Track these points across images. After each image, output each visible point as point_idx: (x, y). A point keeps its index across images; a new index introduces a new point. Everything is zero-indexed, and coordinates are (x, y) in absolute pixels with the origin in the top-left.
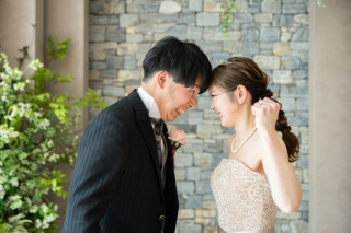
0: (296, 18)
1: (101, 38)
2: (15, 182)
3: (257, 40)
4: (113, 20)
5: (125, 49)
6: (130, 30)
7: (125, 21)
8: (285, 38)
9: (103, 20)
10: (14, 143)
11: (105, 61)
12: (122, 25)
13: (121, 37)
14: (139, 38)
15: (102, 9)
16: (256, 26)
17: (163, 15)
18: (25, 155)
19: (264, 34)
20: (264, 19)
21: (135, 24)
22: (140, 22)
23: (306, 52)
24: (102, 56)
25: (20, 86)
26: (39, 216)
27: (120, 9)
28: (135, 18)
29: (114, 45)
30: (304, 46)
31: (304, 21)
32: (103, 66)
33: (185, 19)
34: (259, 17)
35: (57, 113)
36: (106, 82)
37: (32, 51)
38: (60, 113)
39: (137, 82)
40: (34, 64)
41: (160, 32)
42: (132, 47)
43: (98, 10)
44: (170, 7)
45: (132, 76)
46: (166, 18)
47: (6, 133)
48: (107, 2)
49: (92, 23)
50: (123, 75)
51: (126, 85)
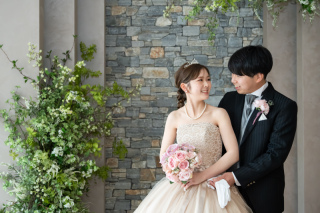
0: (254, 31)
1: (114, 44)
2: (70, 145)
3: (226, 46)
4: (122, 31)
5: (131, 52)
6: (135, 38)
7: (131, 32)
9: (114, 31)
10: (69, 119)
11: (116, 60)
12: (129, 34)
13: (128, 42)
14: (142, 44)
15: (114, 22)
16: (225, 36)
17: (158, 27)
18: (76, 127)
19: (231, 42)
20: (231, 31)
21: (138, 34)
22: (142, 32)
24: (114, 57)
25: (72, 79)
26: (85, 169)
27: (127, 23)
28: (138, 29)
29: (123, 49)
31: (259, 33)
32: (116, 64)
33: (174, 31)
34: (227, 30)
35: (96, 98)
36: (117, 76)
38: (98, 98)
39: (140, 76)
40: (80, 64)
41: (156, 39)
42: (136, 50)
43: (111, 23)
44: (163, 22)
45: (136, 72)
46: (161, 30)
47: (65, 111)
48: (118, 17)
49: (107, 33)
50: (130, 71)
51: (132, 77)
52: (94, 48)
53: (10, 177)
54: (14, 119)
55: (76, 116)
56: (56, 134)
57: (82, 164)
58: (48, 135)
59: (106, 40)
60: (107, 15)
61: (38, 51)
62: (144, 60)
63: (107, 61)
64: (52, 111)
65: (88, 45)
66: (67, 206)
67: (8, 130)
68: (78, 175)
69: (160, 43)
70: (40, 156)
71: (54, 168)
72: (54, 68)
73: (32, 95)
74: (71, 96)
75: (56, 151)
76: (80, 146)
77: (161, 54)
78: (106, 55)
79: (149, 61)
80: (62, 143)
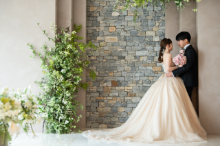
0: (161, 18)
1: (91, 25)
2: (69, 69)
3: (147, 26)
4: (95, 18)
5: (99, 29)
6: (101, 22)
7: (99, 19)
8: (157, 25)
9: (91, 19)
10: (68, 56)
12: (98, 20)
13: (98, 24)
14: (104, 25)
15: (91, 15)
16: (147, 20)
17: (113, 16)
18: (72, 60)
19: (150, 23)
20: (149, 18)
21: (103, 20)
22: (105, 19)
23: (164, 30)
24: (91, 32)
25: (70, 39)
26: (75, 80)
27: (98, 15)
28: (103, 18)
29: (95, 28)
30: (164, 27)
31: (164, 19)
32: (91, 35)
33: (121, 18)
34: (147, 17)
36: (92, 41)
37: (70, 29)
38: (82, 48)
39: (104, 41)
40: (74, 32)
41: (112, 22)
42: (102, 28)
43: (89, 15)
44: (115, 14)
45: (102, 39)
46: (114, 18)
47: (67, 53)
48: (93, 12)
49: (87, 20)
50: (99, 38)
51: (99, 41)
52: (81, 26)
53: (42, 82)
54: (44, 57)
55: (72, 56)
56: (63, 63)
57: (74, 77)
58: (59, 63)
59: (87, 23)
60: (87, 11)
61: (55, 26)
62: (106, 33)
63: (87, 33)
64: (61, 53)
65: (78, 25)
66: (67, 95)
67: (41, 62)
68: (72, 83)
69: (114, 25)
70: (56, 73)
71: (61, 78)
72: (62, 34)
73: (52, 46)
74: (69, 46)
75: (62, 71)
76: (73, 69)
77: (114, 30)
78: (87, 31)
79: (108, 33)
80: (65, 67)
